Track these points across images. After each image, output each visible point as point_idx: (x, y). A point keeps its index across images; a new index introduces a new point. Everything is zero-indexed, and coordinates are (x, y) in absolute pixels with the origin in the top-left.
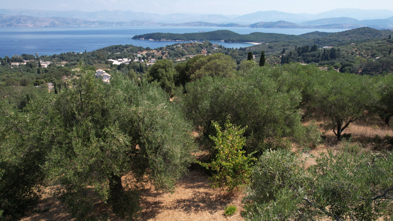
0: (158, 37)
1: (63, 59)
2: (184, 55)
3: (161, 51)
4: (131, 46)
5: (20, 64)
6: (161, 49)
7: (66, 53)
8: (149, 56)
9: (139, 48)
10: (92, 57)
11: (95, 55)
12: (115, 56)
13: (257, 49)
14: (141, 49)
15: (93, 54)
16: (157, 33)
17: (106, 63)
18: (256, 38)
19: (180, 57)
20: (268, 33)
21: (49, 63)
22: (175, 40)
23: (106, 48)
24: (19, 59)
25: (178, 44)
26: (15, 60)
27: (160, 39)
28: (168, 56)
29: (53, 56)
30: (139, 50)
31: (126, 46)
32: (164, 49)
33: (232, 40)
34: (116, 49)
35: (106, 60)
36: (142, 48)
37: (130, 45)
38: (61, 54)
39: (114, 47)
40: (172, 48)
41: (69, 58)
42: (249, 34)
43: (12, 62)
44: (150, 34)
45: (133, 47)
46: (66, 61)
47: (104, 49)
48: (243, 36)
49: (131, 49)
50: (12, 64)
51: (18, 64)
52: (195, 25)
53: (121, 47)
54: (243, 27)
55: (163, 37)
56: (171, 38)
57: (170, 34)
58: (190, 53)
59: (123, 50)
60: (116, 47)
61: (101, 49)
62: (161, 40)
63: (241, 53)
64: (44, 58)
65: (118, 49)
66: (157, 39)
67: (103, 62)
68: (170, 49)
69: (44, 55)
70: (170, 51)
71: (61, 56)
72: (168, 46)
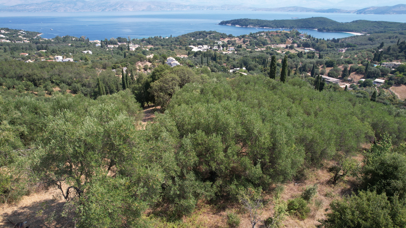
0: (245, 23)
1: (150, 43)
2: (266, 44)
3: (243, 39)
4: (215, 32)
5: (114, 46)
6: (243, 36)
7: (153, 37)
8: (229, 44)
9: (222, 35)
10: (175, 42)
11: (178, 41)
12: (197, 42)
13: (353, 40)
14: (223, 36)
15: (177, 39)
16: (245, 19)
17: (186, 49)
18: (358, 27)
19: (261, 46)
20: (375, 22)
21: (137, 46)
22: (263, 27)
23: (190, 33)
24: (115, 41)
25: (262, 32)
26: (112, 43)
27: (246, 26)
28: (249, 45)
29: (142, 40)
30: (221, 37)
31: (210, 32)
32: (246, 37)
33: (328, 29)
34: (199, 35)
35: (187, 46)
36: (225, 35)
37: (213, 32)
38: (149, 39)
39: (198, 33)
40: (255, 36)
41: (155, 43)
42: (351, 22)
43: (109, 44)
44: (238, 20)
45: (216, 34)
46: (152, 45)
47: (188, 35)
48: (342, 24)
49: (213, 35)
50: (109, 46)
51: (112, 46)
52: (290, 11)
53: (205, 33)
54: (347, 13)
55: (250, 24)
56: (259, 25)
57: (258, 21)
58: (273, 42)
59: (207, 36)
60: (200, 33)
61: (186, 35)
62: (248, 26)
63: (332, 45)
64: (135, 42)
65: (201, 35)
66: (243, 26)
67: (184, 48)
68: (252, 37)
69: (135, 39)
70: (252, 40)
71: (148, 40)
72: (251, 34)
